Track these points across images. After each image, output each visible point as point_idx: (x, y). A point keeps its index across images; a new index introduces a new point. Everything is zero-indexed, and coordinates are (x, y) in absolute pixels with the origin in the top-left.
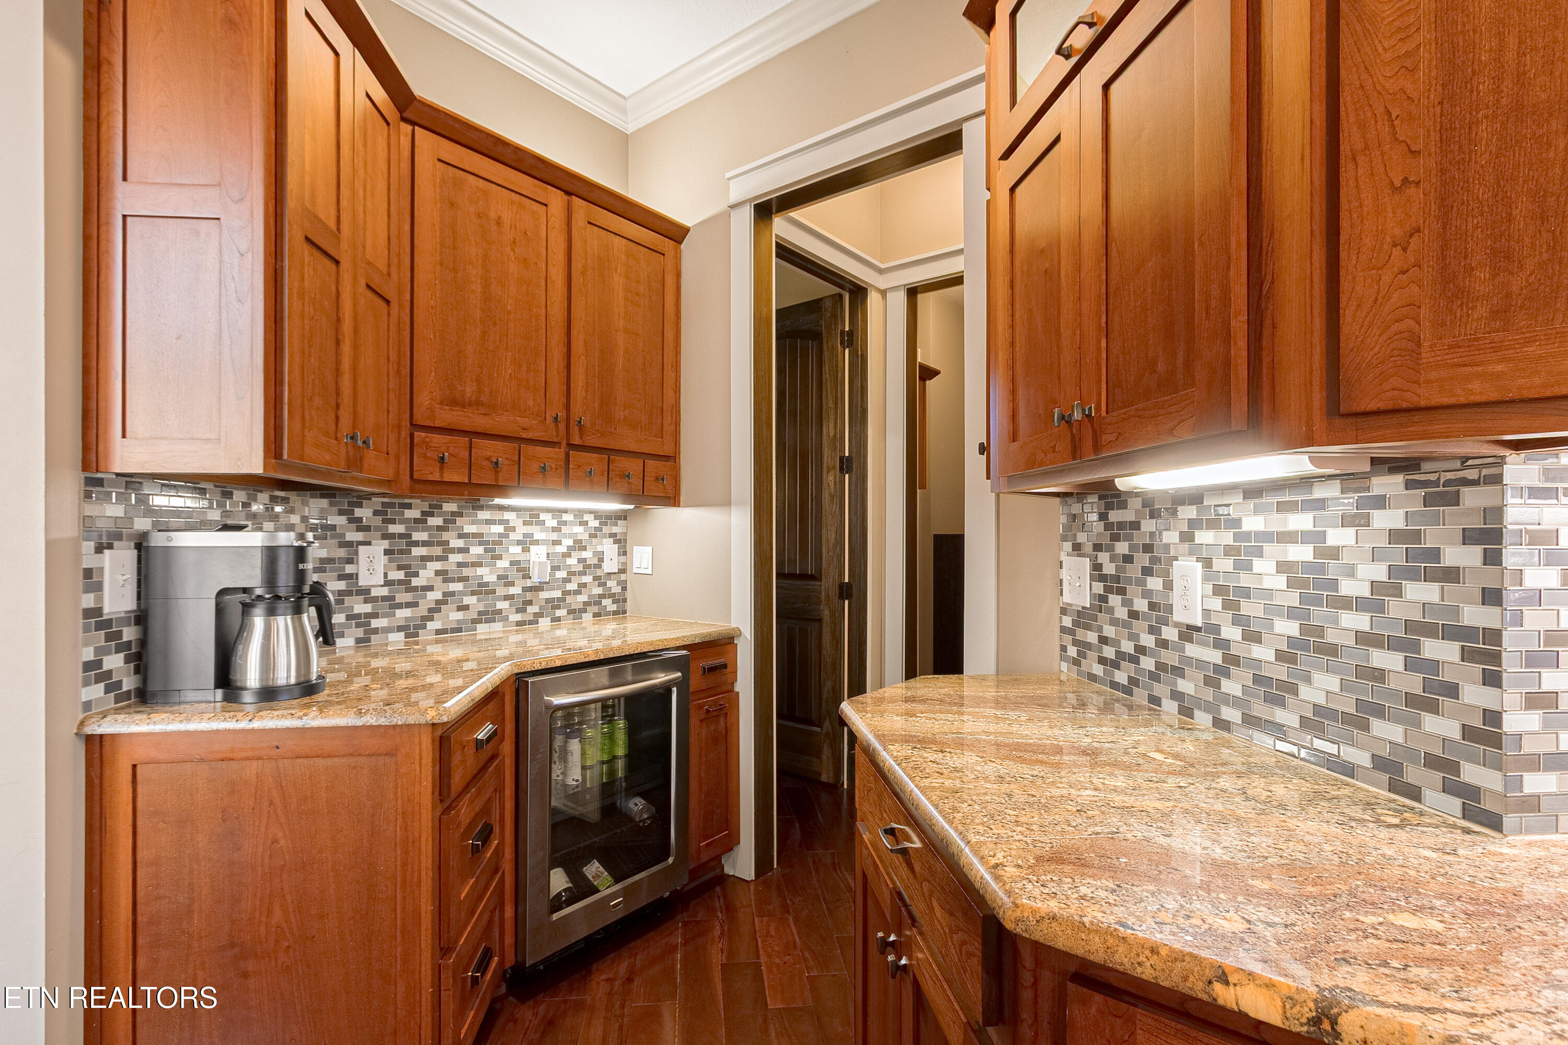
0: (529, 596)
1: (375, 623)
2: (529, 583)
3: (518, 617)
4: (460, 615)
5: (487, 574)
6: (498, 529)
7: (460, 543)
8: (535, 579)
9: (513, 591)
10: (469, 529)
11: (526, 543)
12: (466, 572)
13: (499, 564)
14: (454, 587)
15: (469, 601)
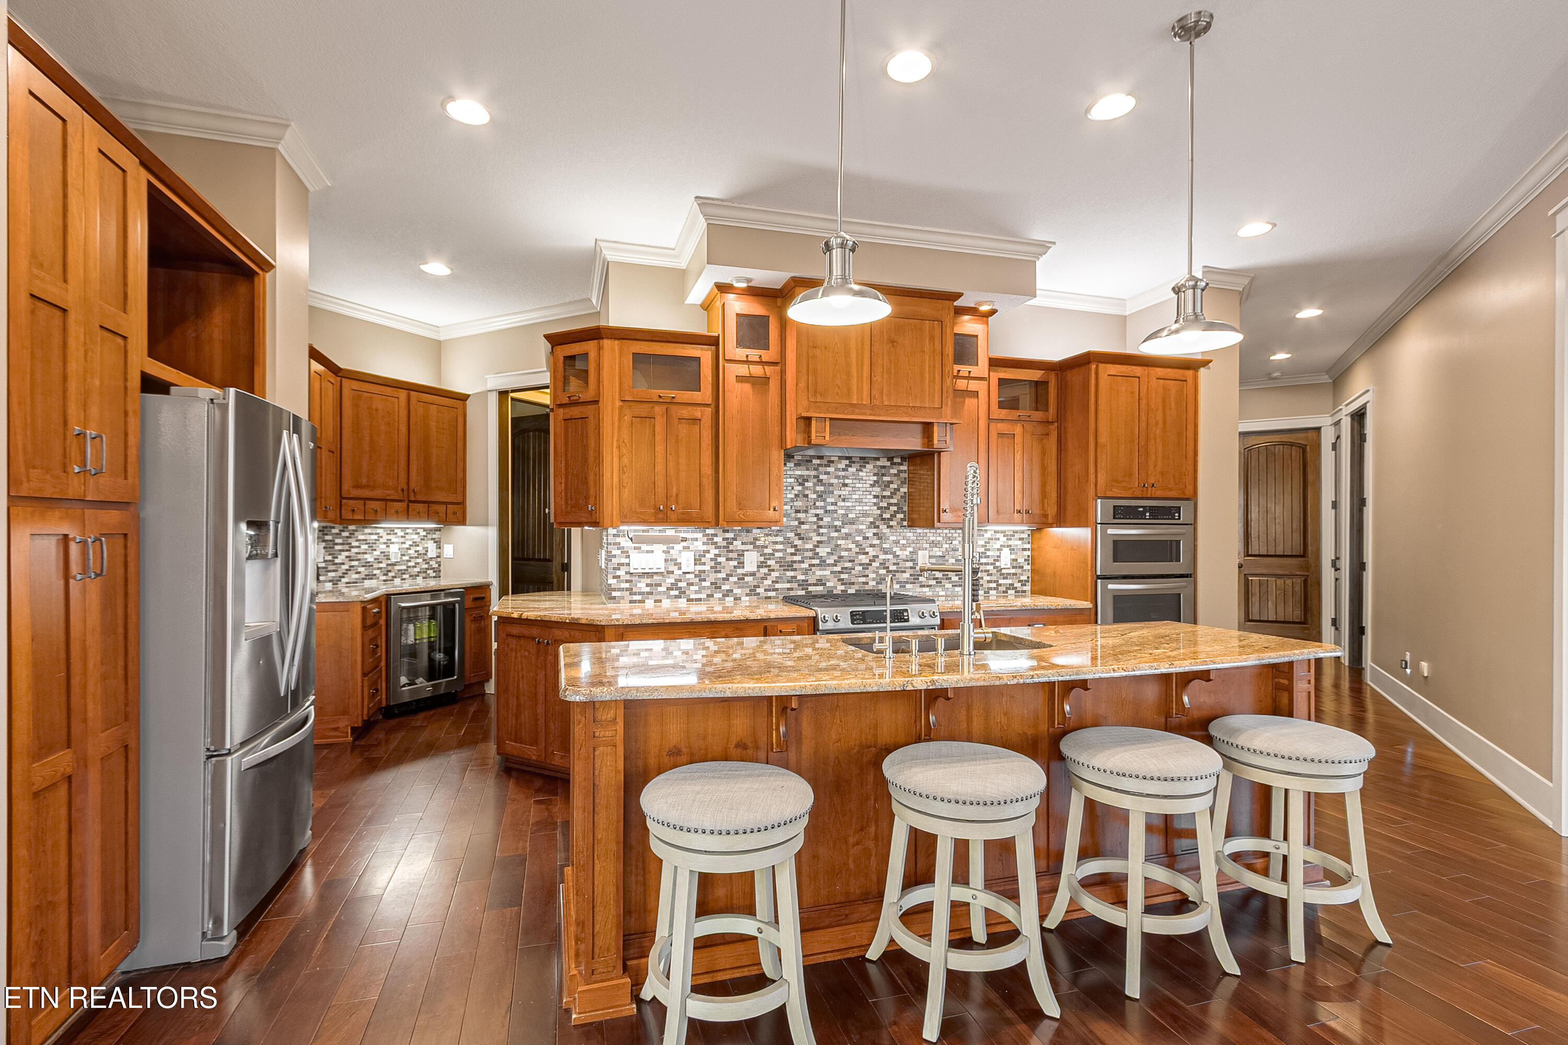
0: (390, 568)
2: (389, 562)
3: (384, 578)
4: (357, 576)
5: (369, 558)
6: (375, 537)
7: (357, 544)
8: (393, 560)
9: (381, 565)
10: (361, 537)
11: (388, 543)
12: (359, 556)
13: (375, 553)
14: (354, 563)
15: (361, 569)
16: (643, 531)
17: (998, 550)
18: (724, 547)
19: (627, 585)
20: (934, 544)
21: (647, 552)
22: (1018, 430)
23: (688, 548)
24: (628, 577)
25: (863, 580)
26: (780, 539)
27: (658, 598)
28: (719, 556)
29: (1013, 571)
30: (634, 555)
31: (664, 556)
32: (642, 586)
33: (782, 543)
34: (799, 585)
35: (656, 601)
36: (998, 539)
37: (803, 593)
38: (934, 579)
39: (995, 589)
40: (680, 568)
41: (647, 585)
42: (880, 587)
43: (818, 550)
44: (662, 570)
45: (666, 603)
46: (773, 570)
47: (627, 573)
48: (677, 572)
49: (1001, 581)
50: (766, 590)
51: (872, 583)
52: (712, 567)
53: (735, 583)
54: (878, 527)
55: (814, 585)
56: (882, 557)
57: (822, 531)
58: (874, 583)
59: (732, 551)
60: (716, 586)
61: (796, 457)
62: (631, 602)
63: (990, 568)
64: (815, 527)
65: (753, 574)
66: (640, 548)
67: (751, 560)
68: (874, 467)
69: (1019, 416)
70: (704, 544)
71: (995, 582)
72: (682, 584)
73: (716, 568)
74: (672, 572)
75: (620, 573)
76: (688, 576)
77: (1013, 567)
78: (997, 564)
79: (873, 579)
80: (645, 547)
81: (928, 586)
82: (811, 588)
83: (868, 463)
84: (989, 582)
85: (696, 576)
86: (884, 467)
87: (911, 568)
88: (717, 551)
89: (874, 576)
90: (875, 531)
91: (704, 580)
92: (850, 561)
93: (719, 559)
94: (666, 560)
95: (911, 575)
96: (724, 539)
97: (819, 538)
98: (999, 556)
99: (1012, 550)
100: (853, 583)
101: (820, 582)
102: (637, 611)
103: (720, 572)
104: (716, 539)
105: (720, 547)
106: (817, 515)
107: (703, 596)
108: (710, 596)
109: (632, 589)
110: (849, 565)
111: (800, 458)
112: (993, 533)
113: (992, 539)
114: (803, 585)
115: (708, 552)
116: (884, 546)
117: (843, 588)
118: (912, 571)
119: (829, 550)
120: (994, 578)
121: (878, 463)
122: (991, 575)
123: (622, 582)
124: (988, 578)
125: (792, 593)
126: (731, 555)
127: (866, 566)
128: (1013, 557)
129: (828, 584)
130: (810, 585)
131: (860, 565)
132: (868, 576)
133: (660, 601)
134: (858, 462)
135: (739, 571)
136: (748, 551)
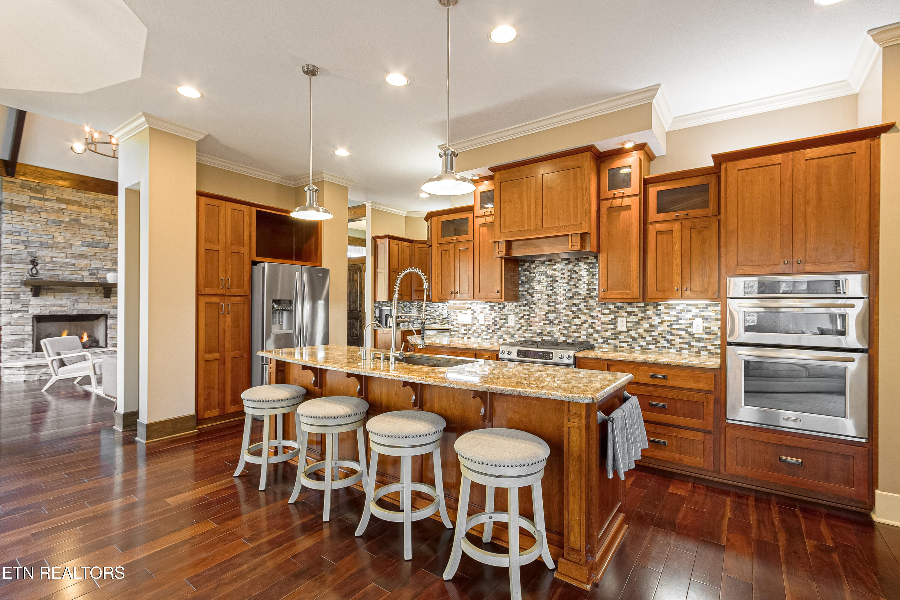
0: (443, 320)
1: (415, 322)
2: (443, 317)
3: (441, 324)
4: (429, 322)
5: (435, 315)
6: (437, 306)
7: (429, 309)
8: (444, 317)
9: (439, 318)
10: (431, 306)
11: (443, 309)
12: (430, 314)
13: (437, 313)
14: (429, 317)
15: (432, 320)
16: (463, 304)
17: (690, 319)
18: (499, 312)
19: (456, 329)
20: (630, 314)
21: (465, 314)
22: (677, 226)
23: (482, 312)
24: (457, 326)
25: (577, 335)
26: (527, 308)
27: (469, 336)
28: (496, 317)
29: (706, 336)
30: (459, 314)
31: (472, 316)
32: (462, 330)
33: (528, 311)
34: (537, 335)
35: (468, 338)
36: (690, 311)
37: (540, 340)
38: (631, 338)
39: (686, 349)
40: (478, 323)
41: (465, 330)
42: (589, 340)
43: (548, 315)
44: (470, 323)
45: (473, 340)
46: (523, 326)
47: (457, 323)
48: (477, 325)
49: (693, 344)
50: (519, 336)
51: (583, 338)
52: (493, 323)
53: (504, 331)
54: (587, 302)
55: (546, 336)
56: (590, 321)
57: (551, 304)
58: (585, 337)
59: (502, 315)
60: (495, 332)
61: (536, 262)
62: (459, 337)
63: (683, 333)
64: (546, 302)
65: (513, 327)
66: (462, 312)
67: (512, 320)
68: (585, 263)
69: (677, 216)
70: (489, 310)
71: (687, 343)
72: (479, 331)
73: (495, 323)
74: (475, 324)
75: (454, 323)
76: (482, 327)
77: (706, 333)
78: (689, 330)
79: (584, 335)
80: (464, 312)
81: (626, 342)
82: (544, 338)
83: (581, 261)
84: (680, 343)
85: (486, 327)
86: (592, 263)
87: (612, 329)
88: (495, 315)
89: (585, 333)
90: (585, 304)
91: (489, 329)
92: (568, 323)
93: (496, 319)
94: (472, 318)
95: (612, 334)
96: (499, 308)
97: (549, 308)
98: (691, 324)
99: (705, 320)
100: (570, 337)
101: (550, 334)
102: (461, 342)
103: (496, 325)
104: (495, 308)
105: (496, 312)
106: (548, 295)
107: (489, 337)
108: (492, 337)
109: (458, 331)
110: (568, 325)
111: (538, 262)
112: (685, 306)
113: (684, 311)
114: (540, 335)
115: (491, 315)
116: (592, 314)
117: (564, 338)
118: (613, 331)
119: (555, 315)
120: (686, 341)
121: (588, 261)
122: (683, 338)
123: (454, 327)
124: (681, 340)
125: (534, 339)
126: (502, 317)
127: (580, 326)
128: (706, 325)
129: (555, 336)
130: (544, 335)
131: (576, 325)
132: (580, 333)
133: (470, 338)
134: (574, 261)
135: (506, 325)
136: (510, 314)
